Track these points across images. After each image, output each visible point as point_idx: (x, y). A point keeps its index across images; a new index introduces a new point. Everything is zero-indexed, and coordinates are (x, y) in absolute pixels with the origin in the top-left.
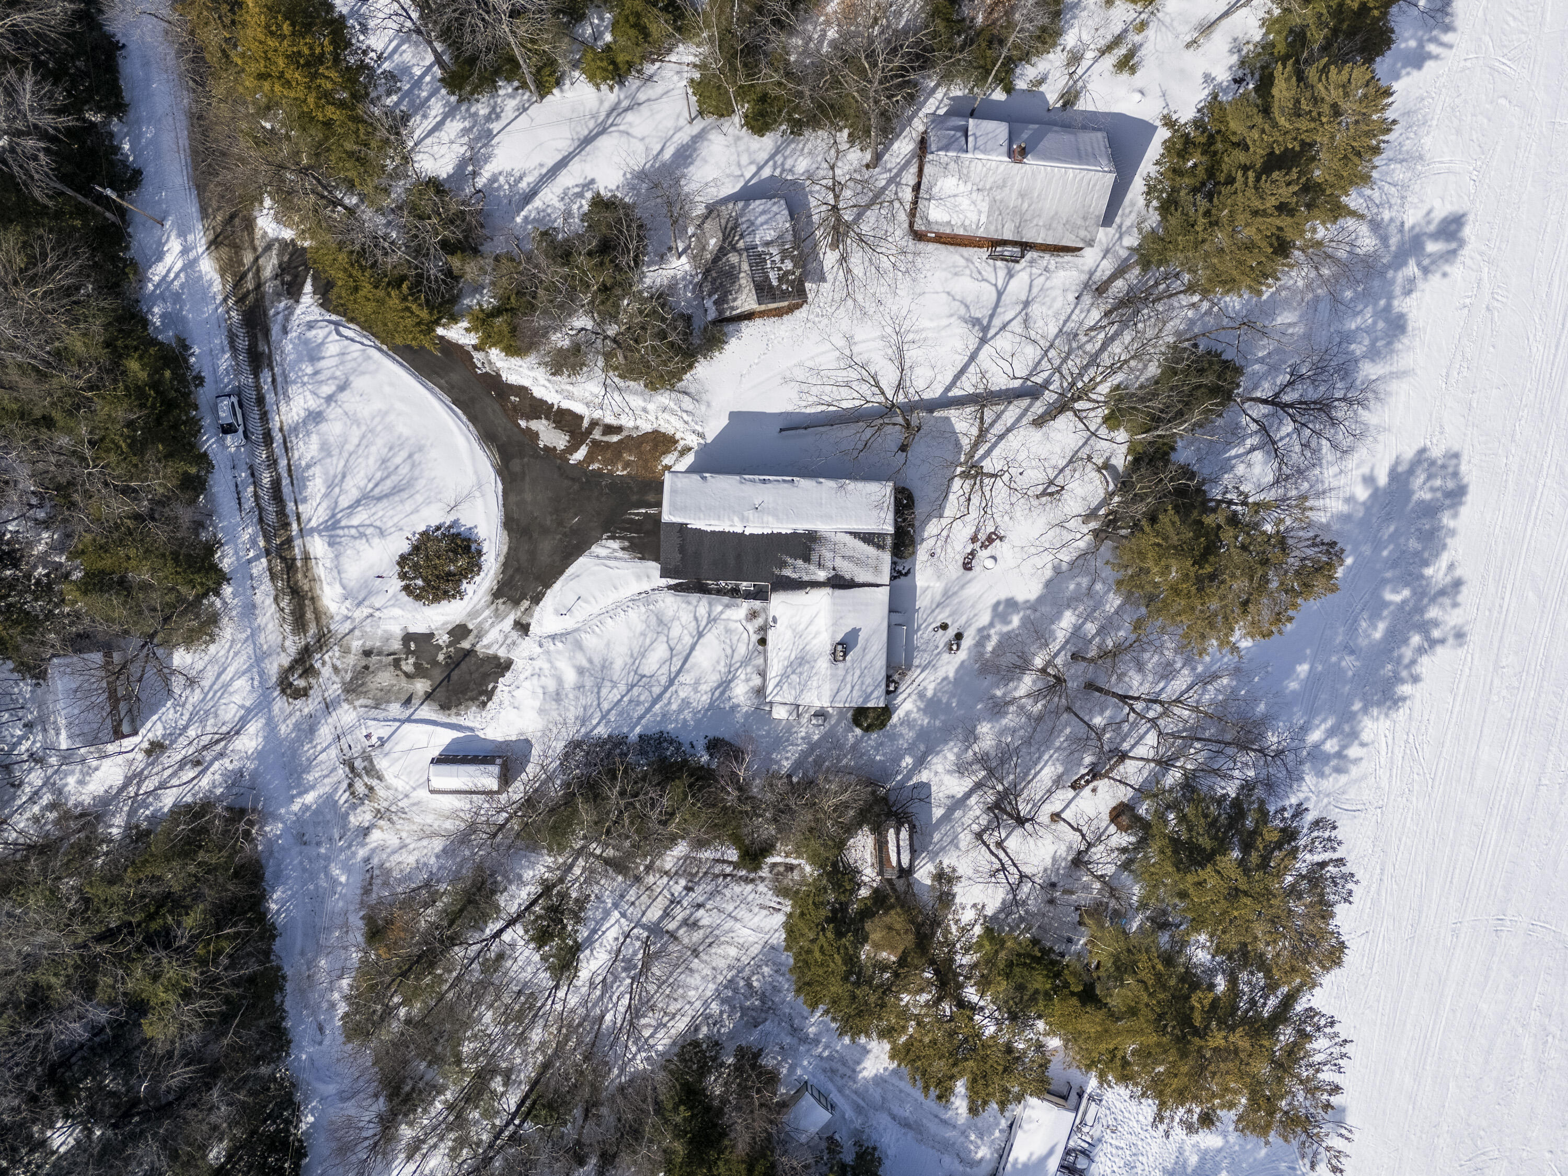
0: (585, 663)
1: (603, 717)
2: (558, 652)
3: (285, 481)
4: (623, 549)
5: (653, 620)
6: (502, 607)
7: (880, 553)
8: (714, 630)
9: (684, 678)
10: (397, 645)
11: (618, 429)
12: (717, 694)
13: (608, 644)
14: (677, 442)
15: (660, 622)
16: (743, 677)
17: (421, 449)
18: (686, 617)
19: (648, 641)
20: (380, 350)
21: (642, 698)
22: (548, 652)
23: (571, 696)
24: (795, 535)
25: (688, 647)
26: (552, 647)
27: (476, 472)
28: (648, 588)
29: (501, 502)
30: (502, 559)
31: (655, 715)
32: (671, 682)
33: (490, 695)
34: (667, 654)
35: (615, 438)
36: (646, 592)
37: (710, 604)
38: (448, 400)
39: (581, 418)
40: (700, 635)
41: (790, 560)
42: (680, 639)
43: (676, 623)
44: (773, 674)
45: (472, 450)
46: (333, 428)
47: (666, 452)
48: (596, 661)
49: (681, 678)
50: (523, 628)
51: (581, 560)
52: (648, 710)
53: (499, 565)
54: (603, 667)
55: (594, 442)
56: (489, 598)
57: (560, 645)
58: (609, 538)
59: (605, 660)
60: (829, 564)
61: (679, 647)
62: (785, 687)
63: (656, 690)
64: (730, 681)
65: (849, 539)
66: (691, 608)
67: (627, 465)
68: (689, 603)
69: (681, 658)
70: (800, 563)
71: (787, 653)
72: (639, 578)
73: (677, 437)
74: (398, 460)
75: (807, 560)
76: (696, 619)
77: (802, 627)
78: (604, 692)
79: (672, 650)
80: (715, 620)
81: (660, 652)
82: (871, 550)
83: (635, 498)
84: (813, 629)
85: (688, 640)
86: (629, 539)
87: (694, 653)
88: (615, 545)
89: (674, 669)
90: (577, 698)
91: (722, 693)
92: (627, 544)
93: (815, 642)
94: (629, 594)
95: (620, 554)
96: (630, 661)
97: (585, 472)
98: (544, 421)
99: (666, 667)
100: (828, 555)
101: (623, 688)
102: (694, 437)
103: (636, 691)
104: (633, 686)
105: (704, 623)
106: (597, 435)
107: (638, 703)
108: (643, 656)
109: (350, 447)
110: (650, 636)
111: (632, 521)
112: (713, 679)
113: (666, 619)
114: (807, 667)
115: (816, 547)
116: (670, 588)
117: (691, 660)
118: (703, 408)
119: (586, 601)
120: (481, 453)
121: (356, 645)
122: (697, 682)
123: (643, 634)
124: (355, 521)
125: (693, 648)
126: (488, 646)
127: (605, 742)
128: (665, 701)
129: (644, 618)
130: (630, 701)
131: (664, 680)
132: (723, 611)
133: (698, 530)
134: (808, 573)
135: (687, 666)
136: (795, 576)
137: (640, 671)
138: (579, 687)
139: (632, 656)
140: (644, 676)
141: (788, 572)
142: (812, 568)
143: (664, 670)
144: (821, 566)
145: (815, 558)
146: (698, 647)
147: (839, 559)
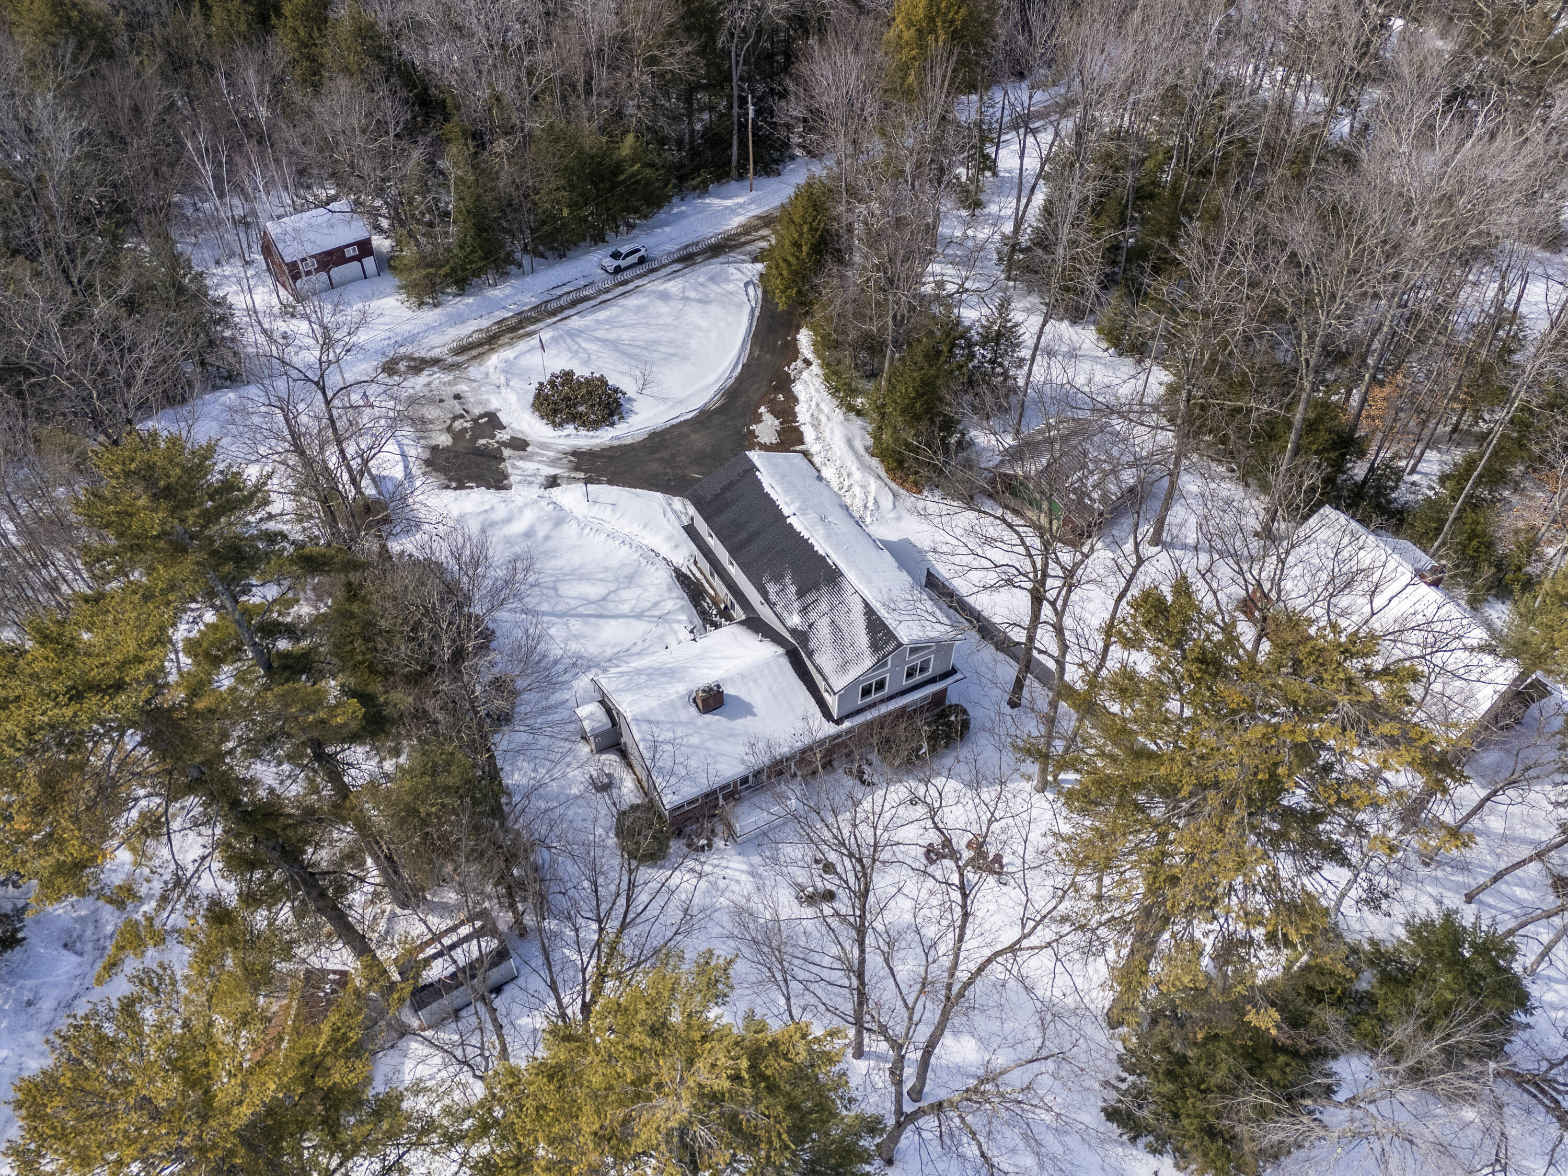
0: (541, 534)
3: (593, 302)
5: (629, 570)
6: (565, 461)
7: (868, 652)
8: (652, 626)
9: (576, 625)
10: (477, 411)
12: (573, 661)
13: (575, 547)
15: (630, 578)
17: (685, 358)
18: (652, 594)
19: (601, 576)
20: (753, 310)
21: (529, 599)
24: (822, 560)
25: (616, 612)
27: (690, 396)
28: (663, 553)
30: (616, 443)
32: (563, 615)
33: (461, 486)
34: (594, 598)
36: (657, 555)
37: (681, 609)
38: (744, 359)
40: (639, 616)
41: (788, 580)
42: (622, 601)
43: (639, 591)
45: (709, 387)
46: (662, 308)
48: (550, 544)
49: (574, 621)
50: (553, 482)
51: (656, 495)
53: (609, 443)
54: (546, 552)
56: (569, 449)
59: (555, 550)
60: (813, 616)
61: (610, 605)
63: (545, 607)
65: (858, 609)
66: (665, 596)
68: (670, 592)
69: (600, 611)
70: (793, 589)
72: (669, 543)
74: (663, 349)
75: (801, 594)
76: (656, 604)
79: (604, 599)
80: (666, 621)
81: (594, 591)
82: (863, 640)
85: (625, 608)
87: (613, 620)
89: (581, 611)
93: (702, 671)
94: (645, 541)
96: (567, 571)
98: (777, 421)
99: (579, 602)
100: (824, 606)
104: (538, 585)
105: (655, 613)
108: (581, 579)
109: (652, 321)
110: (608, 576)
112: (591, 649)
113: (638, 580)
115: (824, 589)
116: (677, 570)
117: (602, 622)
118: (892, 515)
119: (614, 511)
120: (712, 393)
121: (462, 388)
122: (577, 637)
123: (606, 569)
124: (584, 345)
125: (618, 616)
126: (514, 467)
129: (626, 561)
131: (561, 607)
132: (679, 622)
133: (759, 483)
134: (786, 607)
135: (592, 620)
136: (773, 597)
137: (559, 585)
138: (509, 542)
139: (574, 570)
140: (555, 589)
141: (772, 588)
142: (796, 604)
143: (573, 603)
144: (804, 611)
145: (810, 598)
146: (622, 621)
147: (826, 620)
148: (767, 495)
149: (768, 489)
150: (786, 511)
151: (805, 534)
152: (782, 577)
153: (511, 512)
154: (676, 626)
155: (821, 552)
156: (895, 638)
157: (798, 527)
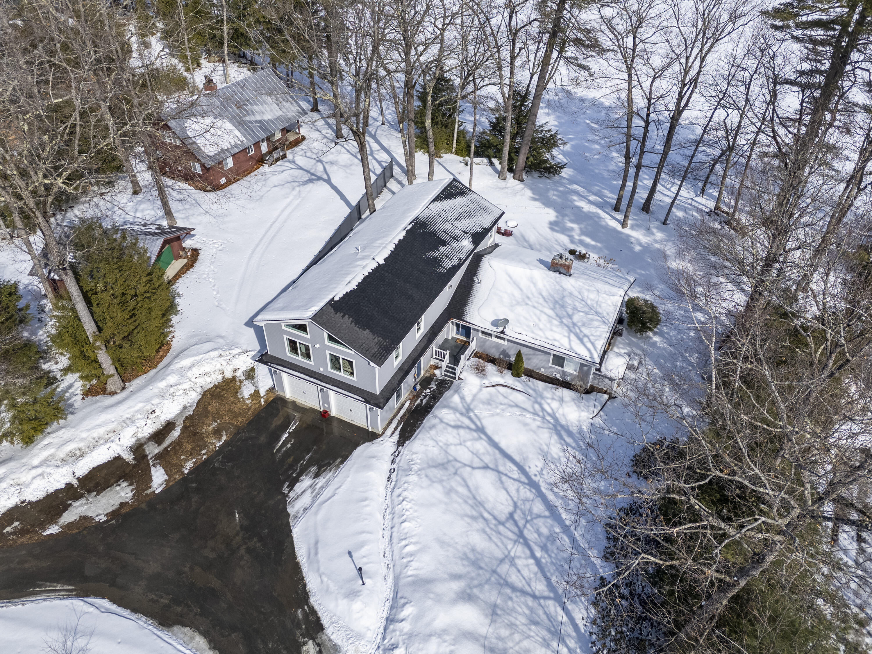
0: (456, 586)
1: (558, 599)
2: (418, 617)
4: (317, 475)
5: (434, 473)
8: (482, 414)
11: (169, 426)
12: (569, 440)
13: (442, 543)
14: (234, 379)
15: (442, 466)
16: (555, 405)
19: (462, 490)
21: (545, 531)
22: (411, 636)
23: (504, 632)
24: (410, 232)
25: (491, 449)
26: (406, 626)
28: (386, 466)
29: (126, 613)
31: (576, 523)
32: (533, 485)
34: (491, 475)
35: (176, 433)
36: (392, 471)
37: (448, 407)
39: (118, 458)
40: (481, 430)
41: (436, 254)
42: (475, 454)
43: (452, 450)
44: (565, 342)
47: (236, 391)
48: (459, 568)
49: (533, 471)
51: (297, 532)
52: (566, 529)
54: (475, 564)
55: (159, 457)
57: (408, 611)
58: (291, 487)
59: (465, 557)
60: (458, 232)
62: (586, 331)
63: (538, 507)
64: (556, 419)
65: (440, 205)
66: (440, 426)
67: (217, 433)
68: (433, 427)
69: (501, 460)
70: (442, 249)
71: (544, 318)
72: (368, 467)
73: (229, 375)
75: (444, 243)
76: (456, 427)
77: (517, 293)
78: (514, 578)
79: (486, 467)
80: (469, 409)
81: (483, 482)
82: (460, 201)
83: (263, 439)
84: (524, 283)
85: (481, 446)
86: (310, 464)
87: (503, 445)
88: (306, 482)
89: (516, 474)
90: (511, 626)
91: (570, 434)
92: (314, 469)
93: (540, 285)
94: (382, 490)
95: (321, 481)
96: (481, 524)
97: (185, 479)
98: (76, 504)
99: (509, 483)
100: (447, 226)
101: (519, 550)
102: (243, 357)
103: (530, 534)
104: (521, 535)
105: (467, 422)
106: (152, 450)
107: (552, 538)
108: (481, 504)
110: (455, 483)
111: (288, 453)
113: (441, 458)
114: (569, 300)
115: (434, 228)
116: (401, 443)
117: (511, 451)
119: (362, 545)
122: (545, 455)
123: (449, 491)
125: (495, 445)
127: (605, 615)
128: (558, 503)
129: (425, 482)
130: (544, 548)
131: (527, 493)
132: (462, 398)
133: (347, 295)
134: (459, 251)
135: (517, 458)
136: (455, 262)
137: (503, 517)
138: (494, 613)
139: (474, 518)
140: (511, 516)
141: (448, 264)
142: (454, 245)
143: (512, 487)
144: (456, 238)
145: (444, 237)
146: (496, 438)
147: (456, 223)
148: (359, 285)
149: (353, 286)
150: (374, 265)
151: (392, 247)
152: (436, 258)
153: (456, 641)
154: (468, 399)
155: (404, 233)
156: (451, 183)
157: (386, 253)
